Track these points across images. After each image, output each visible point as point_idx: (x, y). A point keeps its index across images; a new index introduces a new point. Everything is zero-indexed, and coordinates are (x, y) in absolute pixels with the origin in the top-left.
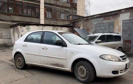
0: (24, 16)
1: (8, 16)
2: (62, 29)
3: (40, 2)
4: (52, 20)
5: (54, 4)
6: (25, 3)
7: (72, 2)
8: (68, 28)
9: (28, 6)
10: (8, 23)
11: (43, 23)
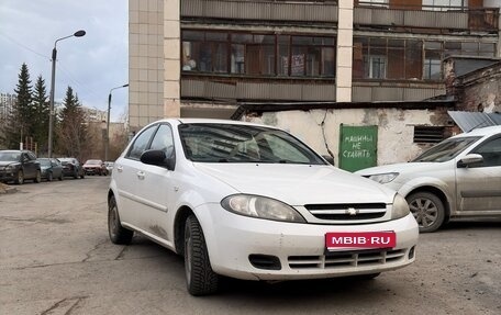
0: (279, 80)
1: (229, 83)
2: (406, 116)
3: (337, 23)
4: (384, 84)
5: (394, 26)
6: (283, 34)
7: (482, 5)
8: (433, 114)
9: (292, 46)
10: (228, 107)
11: (348, 99)
